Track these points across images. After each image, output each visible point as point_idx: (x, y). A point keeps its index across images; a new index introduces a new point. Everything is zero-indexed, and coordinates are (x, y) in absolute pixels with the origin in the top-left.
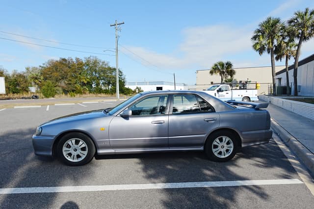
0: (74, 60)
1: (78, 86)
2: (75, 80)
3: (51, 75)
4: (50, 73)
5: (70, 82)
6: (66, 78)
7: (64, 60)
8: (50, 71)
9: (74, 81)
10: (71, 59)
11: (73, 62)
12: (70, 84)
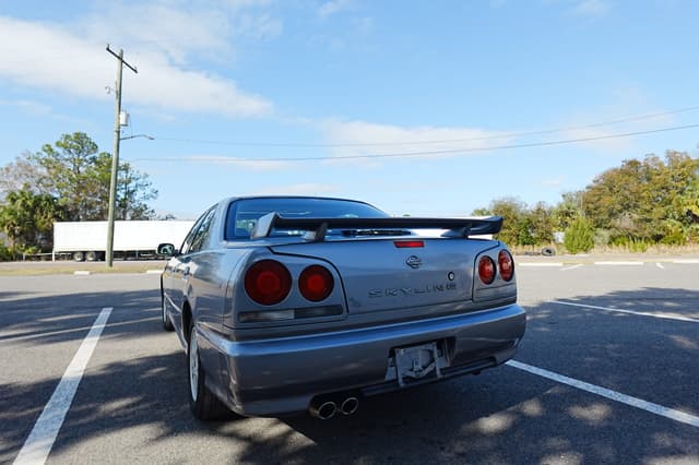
0: (663, 158)
1: (672, 225)
2: (663, 210)
3: (597, 204)
4: (596, 198)
5: (647, 216)
6: (635, 206)
7: (634, 163)
8: (595, 195)
9: (659, 211)
10: (653, 160)
11: (661, 164)
12: (649, 221)
